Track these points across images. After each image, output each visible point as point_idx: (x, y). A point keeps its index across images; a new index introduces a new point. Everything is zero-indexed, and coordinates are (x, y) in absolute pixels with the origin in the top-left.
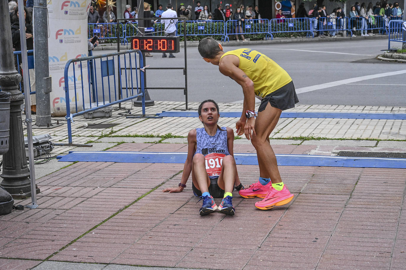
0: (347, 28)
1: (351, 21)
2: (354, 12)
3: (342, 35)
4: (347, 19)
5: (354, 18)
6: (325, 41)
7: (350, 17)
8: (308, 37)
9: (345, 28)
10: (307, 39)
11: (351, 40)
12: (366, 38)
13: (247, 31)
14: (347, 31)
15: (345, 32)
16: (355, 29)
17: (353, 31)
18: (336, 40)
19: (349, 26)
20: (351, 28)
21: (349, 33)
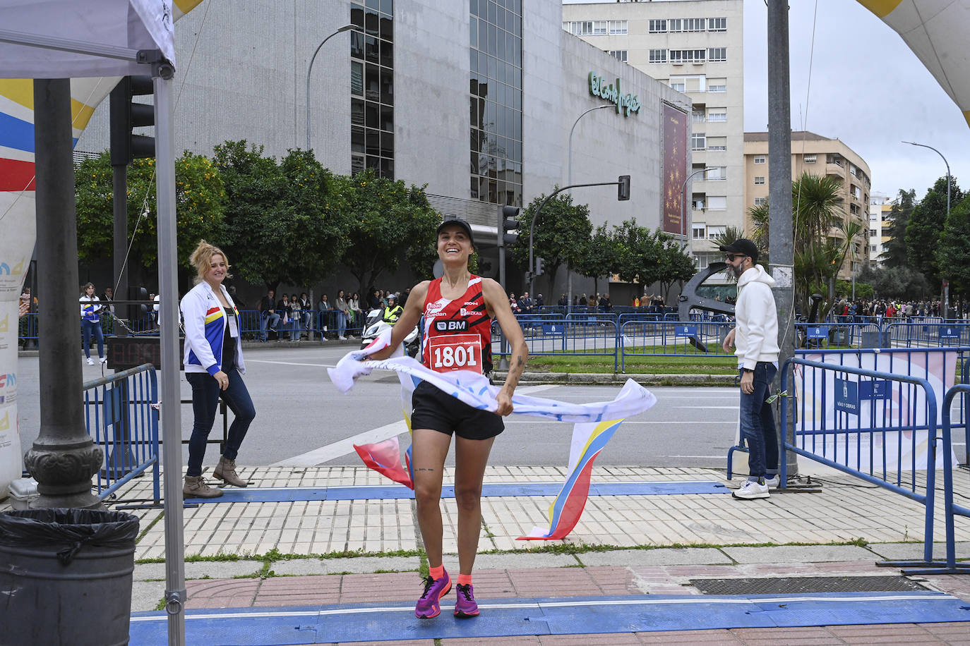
0: (315, 327)
1: (321, 316)
2: (325, 303)
3: (307, 338)
4: (314, 313)
5: (325, 312)
6: (282, 347)
7: (319, 310)
9: (311, 328)
11: (322, 345)
12: (343, 344)
15: (312, 334)
16: (325, 329)
17: (324, 332)
18: (299, 346)
19: (318, 326)
20: (322, 328)
21: (318, 335)
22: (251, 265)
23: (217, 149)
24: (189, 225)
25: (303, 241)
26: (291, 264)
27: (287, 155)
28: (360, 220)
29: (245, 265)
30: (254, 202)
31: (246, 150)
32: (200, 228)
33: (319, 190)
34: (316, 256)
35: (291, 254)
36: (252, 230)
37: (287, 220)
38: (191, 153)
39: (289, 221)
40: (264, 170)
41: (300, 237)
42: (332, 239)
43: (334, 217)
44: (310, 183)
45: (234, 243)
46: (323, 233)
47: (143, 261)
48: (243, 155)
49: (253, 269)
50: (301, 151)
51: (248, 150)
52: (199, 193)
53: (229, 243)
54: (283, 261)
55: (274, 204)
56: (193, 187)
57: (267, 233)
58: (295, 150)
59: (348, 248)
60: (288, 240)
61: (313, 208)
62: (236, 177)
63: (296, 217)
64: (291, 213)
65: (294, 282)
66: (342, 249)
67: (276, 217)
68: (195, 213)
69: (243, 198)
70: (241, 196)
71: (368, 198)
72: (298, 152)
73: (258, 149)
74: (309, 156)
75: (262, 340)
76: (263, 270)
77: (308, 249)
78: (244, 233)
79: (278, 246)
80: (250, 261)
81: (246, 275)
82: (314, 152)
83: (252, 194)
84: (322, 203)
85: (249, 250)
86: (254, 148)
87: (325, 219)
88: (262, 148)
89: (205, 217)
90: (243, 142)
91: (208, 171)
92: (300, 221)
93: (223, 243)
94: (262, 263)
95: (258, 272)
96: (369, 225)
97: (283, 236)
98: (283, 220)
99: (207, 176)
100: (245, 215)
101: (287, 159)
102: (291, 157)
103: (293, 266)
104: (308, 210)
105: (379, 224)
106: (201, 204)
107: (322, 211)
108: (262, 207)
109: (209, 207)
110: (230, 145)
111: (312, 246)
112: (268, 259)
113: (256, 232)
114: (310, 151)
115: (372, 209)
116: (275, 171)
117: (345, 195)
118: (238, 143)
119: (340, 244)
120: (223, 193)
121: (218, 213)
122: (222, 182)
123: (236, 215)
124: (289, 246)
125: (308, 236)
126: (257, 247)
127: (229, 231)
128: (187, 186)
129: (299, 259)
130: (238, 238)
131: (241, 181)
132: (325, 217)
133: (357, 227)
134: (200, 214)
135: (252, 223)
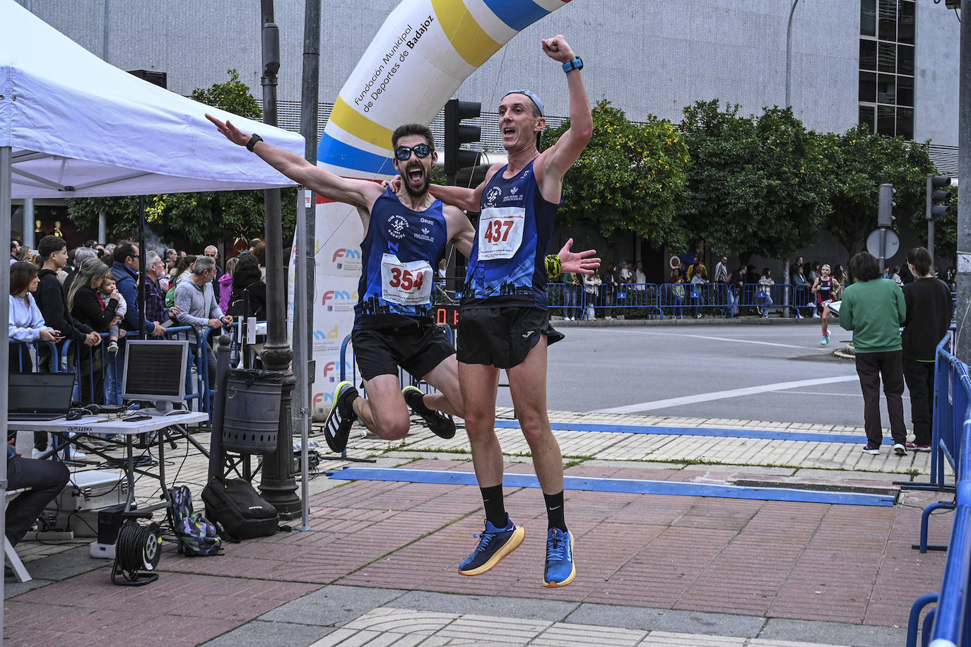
0: (790, 303)
1: (797, 291)
3: (782, 315)
4: (790, 288)
5: (803, 286)
6: (752, 324)
7: (795, 284)
8: (723, 316)
9: (786, 303)
10: (722, 320)
13: (619, 304)
14: (790, 308)
15: (787, 310)
17: (801, 309)
19: (794, 301)
21: (793, 312)
22: (718, 235)
23: (686, 110)
24: (647, 194)
25: (773, 207)
26: (760, 233)
27: (761, 113)
28: (844, 183)
29: (711, 233)
30: (720, 167)
31: (719, 111)
32: (659, 197)
33: (793, 152)
34: (789, 224)
35: (760, 223)
36: (718, 197)
37: (755, 186)
38: (655, 117)
39: (758, 186)
40: (735, 131)
41: (771, 204)
42: (808, 207)
43: (810, 181)
44: (783, 145)
45: (700, 212)
46: (796, 199)
47: (601, 232)
48: (715, 116)
49: (719, 239)
50: (778, 108)
51: (721, 109)
52: (658, 160)
53: (693, 211)
54: (750, 230)
55: (743, 169)
56: (652, 154)
57: (733, 201)
58: (772, 108)
59: (828, 216)
60: (757, 207)
61: (785, 172)
62: (705, 140)
63: (765, 182)
64: (761, 178)
65: (767, 254)
66: (821, 216)
67: (743, 183)
68: (653, 181)
69: (708, 163)
70: (707, 161)
71: (857, 159)
72: (775, 110)
73: (732, 109)
74: (787, 115)
75: (728, 315)
76: (730, 240)
77: (780, 217)
78: (710, 200)
79: (745, 214)
80: (716, 230)
81: (712, 245)
82: (792, 110)
83: (720, 158)
84: (797, 166)
85: (716, 219)
86: (728, 107)
87: (800, 184)
88: (737, 107)
89: (664, 185)
90: (715, 102)
91: (670, 137)
92: (770, 185)
93: (687, 212)
94: (729, 233)
95: (726, 243)
96: (854, 189)
97: (750, 203)
98: (750, 186)
99: (669, 141)
100: (711, 181)
101: (762, 118)
102: (766, 117)
103: (763, 236)
104: (779, 175)
105: (866, 188)
106: (660, 172)
107: (796, 175)
108: (729, 172)
109: (669, 174)
110: (701, 105)
111: (785, 214)
112: (736, 228)
113: (722, 200)
114: (789, 109)
115: (861, 171)
116: (748, 133)
117: (826, 156)
118: (710, 103)
119: (818, 211)
120: (687, 158)
121: (680, 180)
122: (687, 147)
123: (701, 181)
124: (758, 215)
125: (780, 202)
126: (723, 216)
127: (694, 198)
128: (645, 153)
129: (770, 227)
130: (703, 206)
131: (709, 145)
132: (799, 182)
133: (841, 192)
134: (660, 182)
135: (717, 190)
